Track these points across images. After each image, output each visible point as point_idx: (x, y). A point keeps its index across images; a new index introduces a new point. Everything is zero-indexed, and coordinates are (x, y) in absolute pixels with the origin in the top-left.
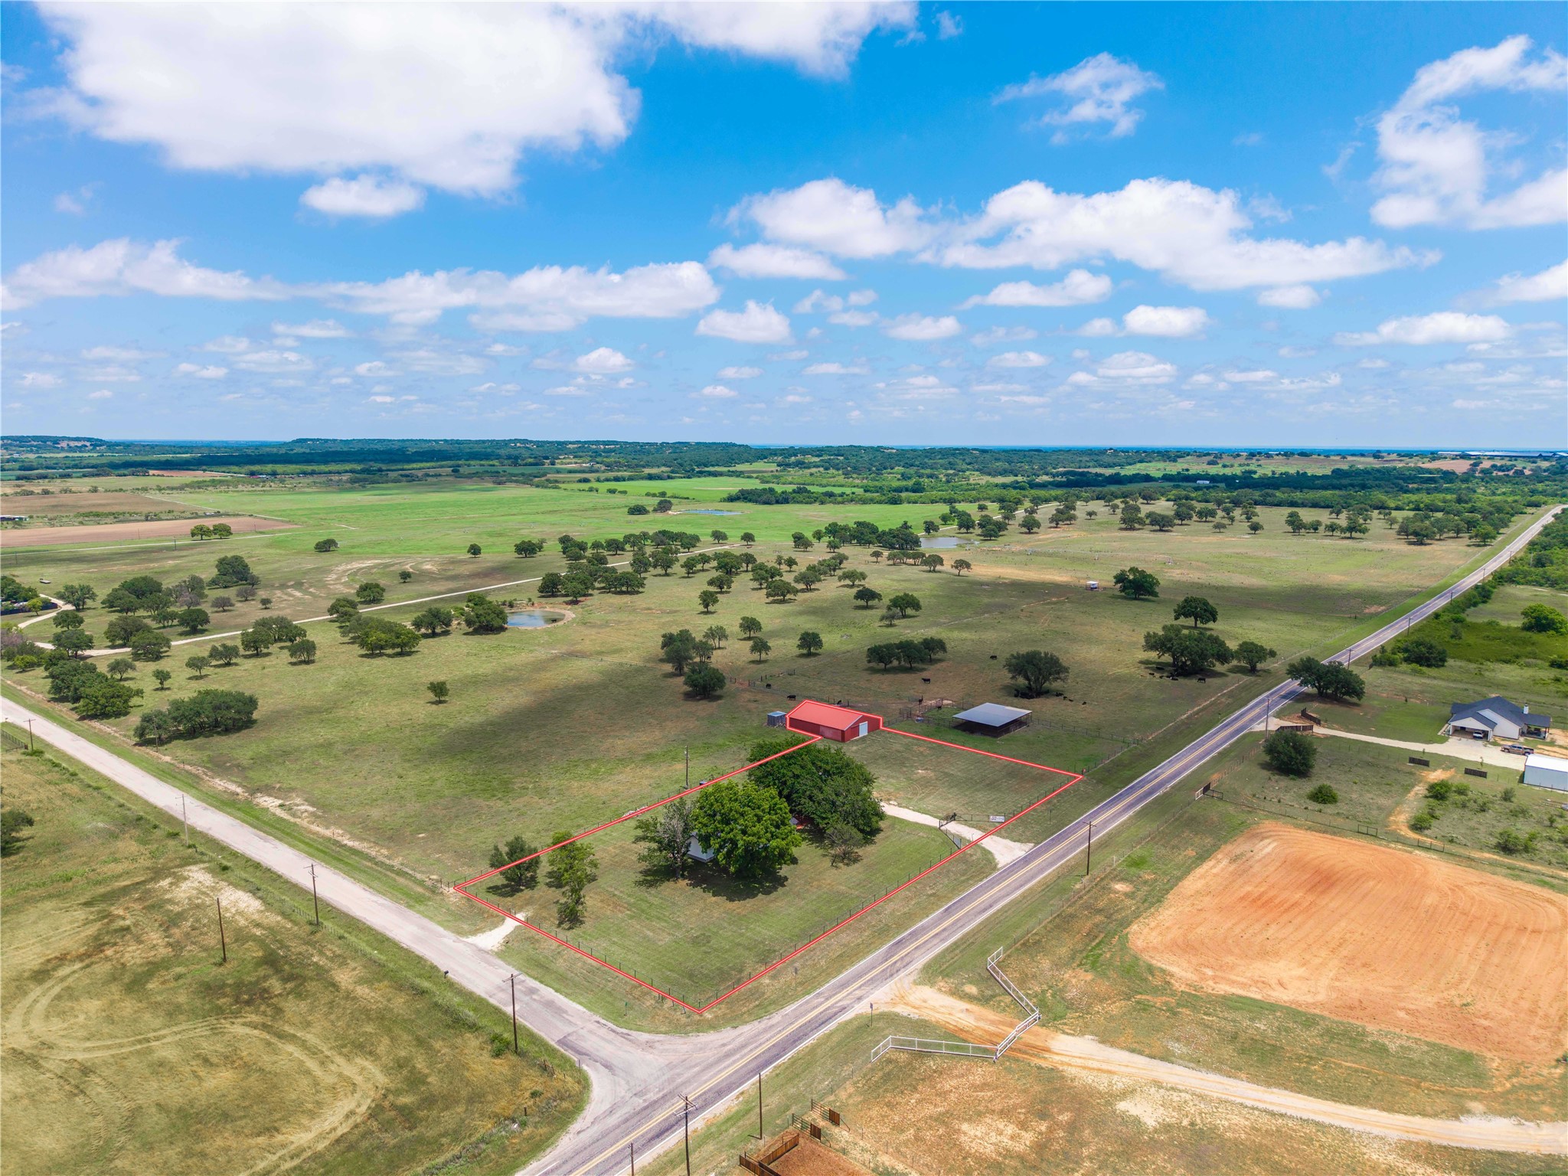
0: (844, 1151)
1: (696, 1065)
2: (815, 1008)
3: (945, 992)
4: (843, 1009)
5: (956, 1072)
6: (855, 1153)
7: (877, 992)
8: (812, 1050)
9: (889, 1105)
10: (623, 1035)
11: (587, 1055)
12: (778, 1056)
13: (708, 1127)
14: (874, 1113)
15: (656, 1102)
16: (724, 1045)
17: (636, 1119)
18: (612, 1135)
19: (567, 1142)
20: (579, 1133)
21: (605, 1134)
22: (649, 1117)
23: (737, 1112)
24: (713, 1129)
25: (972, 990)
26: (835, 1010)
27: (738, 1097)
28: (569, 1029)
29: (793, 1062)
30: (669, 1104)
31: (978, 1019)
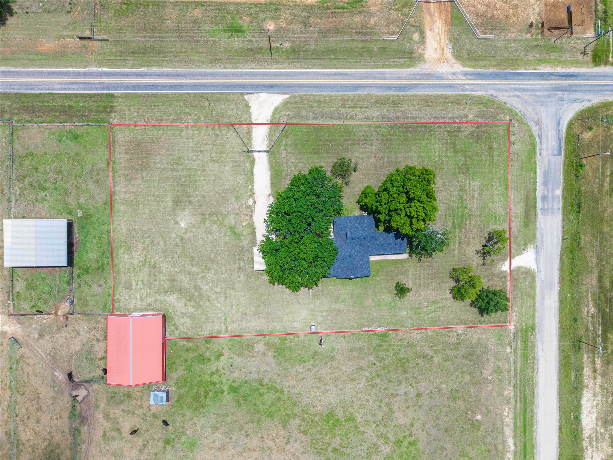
0: (539, 15)
1: (536, 96)
2: (473, 84)
3: (424, 46)
4: (465, 74)
5: (473, 9)
6: (537, 11)
7: (444, 71)
8: (498, 65)
9: (507, 17)
10: (540, 136)
11: (559, 137)
12: (510, 73)
13: (556, 66)
14: (515, 19)
15: (561, 91)
16: (518, 97)
17: (573, 89)
18: (584, 89)
19: (596, 99)
20: (590, 101)
21: (586, 91)
22: (570, 86)
23: (544, 63)
24: (556, 63)
25: (416, 37)
26: (468, 76)
27: (538, 69)
28: (552, 158)
29: (507, 67)
30: (560, 86)
31: (433, 21)
